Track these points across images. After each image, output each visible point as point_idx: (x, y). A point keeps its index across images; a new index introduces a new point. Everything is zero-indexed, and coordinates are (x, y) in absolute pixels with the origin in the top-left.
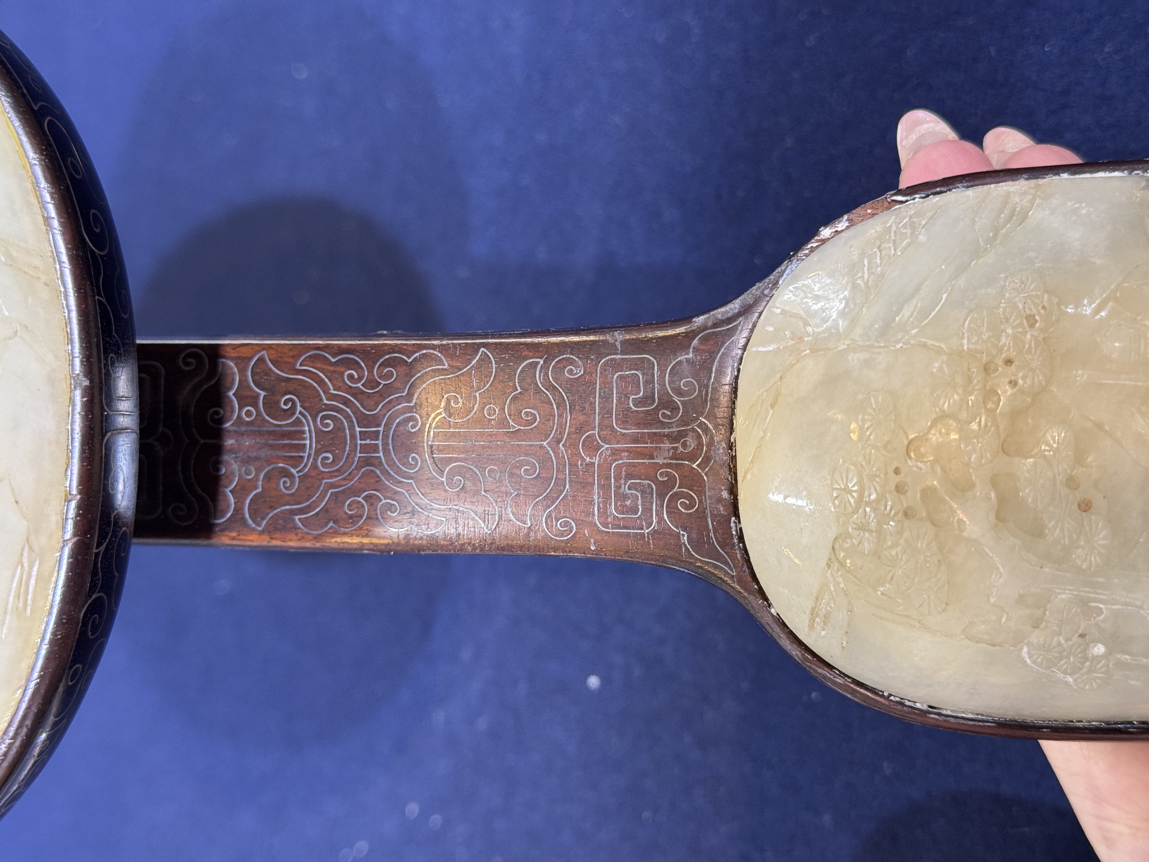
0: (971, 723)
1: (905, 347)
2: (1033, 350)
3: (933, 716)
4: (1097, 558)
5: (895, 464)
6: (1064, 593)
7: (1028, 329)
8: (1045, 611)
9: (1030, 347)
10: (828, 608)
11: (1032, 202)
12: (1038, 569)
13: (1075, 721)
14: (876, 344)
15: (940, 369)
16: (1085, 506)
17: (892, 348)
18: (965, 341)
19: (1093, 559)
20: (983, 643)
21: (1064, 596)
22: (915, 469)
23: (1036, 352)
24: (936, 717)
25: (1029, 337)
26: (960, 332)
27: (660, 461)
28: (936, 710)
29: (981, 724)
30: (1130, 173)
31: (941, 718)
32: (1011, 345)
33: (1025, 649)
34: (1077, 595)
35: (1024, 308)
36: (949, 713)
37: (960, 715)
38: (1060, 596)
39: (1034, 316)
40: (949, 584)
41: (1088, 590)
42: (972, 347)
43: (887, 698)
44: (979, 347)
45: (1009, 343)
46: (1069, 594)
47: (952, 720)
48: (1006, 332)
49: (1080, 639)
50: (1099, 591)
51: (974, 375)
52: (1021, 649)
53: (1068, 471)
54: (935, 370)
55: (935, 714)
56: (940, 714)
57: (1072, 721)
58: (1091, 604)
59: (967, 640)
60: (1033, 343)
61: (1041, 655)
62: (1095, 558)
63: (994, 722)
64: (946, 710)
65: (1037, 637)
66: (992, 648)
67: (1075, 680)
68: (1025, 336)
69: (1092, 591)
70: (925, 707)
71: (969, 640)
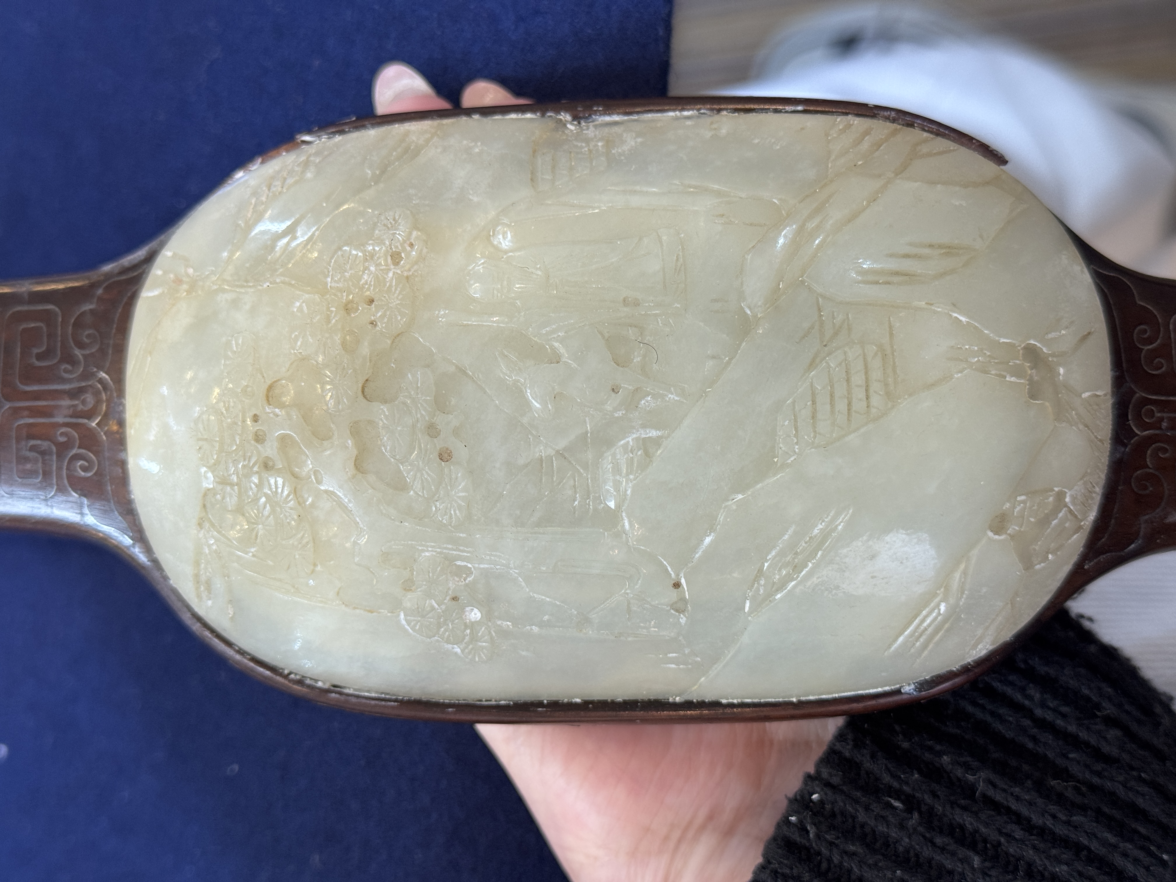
0: (373, 702)
1: (270, 286)
2: (393, 289)
3: (333, 695)
4: (457, 512)
5: (254, 411)
6: (428, 551)
7: (392, 267)
8: (412, 571)
9: (391, 286)
10: (208, 574)
11: (428, 141)
12: (398, 523)
13: (484, 700)
14: (245, 284)
15: (300, 309)
16: (445, 456)
17: (260, 288)
18: (329, 279)
19: (452, 512)
20: (361, 609)
21: (427, 554)
22: (271, 415)
23: (396, 289)
24: (337, 696)
25: (391, 274)
26: (326, 271)
27: (60, 420)
28: (339, 689)
29: (383, 703)
30: (543, 115)
31: (343, 698)
32: (372, 283)
33: (402, 616)
34: (440, 553)
35: (390, 245)
36: (351, 691)
37: (362, 694)
38: (423, 554)
39: (399, 254)
40: (314, 543)
41: (450, 546)
42: (333, 285)
43: (286, 677)
44: (340, 285)
45: (371, 281)
46: (432, 551)
47: (354, 700)
48: (369, 270)
49: (454, 602)
50: (462, 548)
51: (333, 314)
52: (399, 615)
53: (427, 418)
54: (295, 310)
55: (336, 693)
56: (341, 693)
57: (481, 701)
58: (459, 563)
59: (344, 606)
60: (394, 281)
61: (419, 621)
62: (455, 511)
63: (396, 701)
64: (349, 688)
65: (409, 600)
66: (370, 614)
67: (462, 651)
68: (387, 274)
69: (455, 548)
70: (327, 686)
71: (346, 605)
